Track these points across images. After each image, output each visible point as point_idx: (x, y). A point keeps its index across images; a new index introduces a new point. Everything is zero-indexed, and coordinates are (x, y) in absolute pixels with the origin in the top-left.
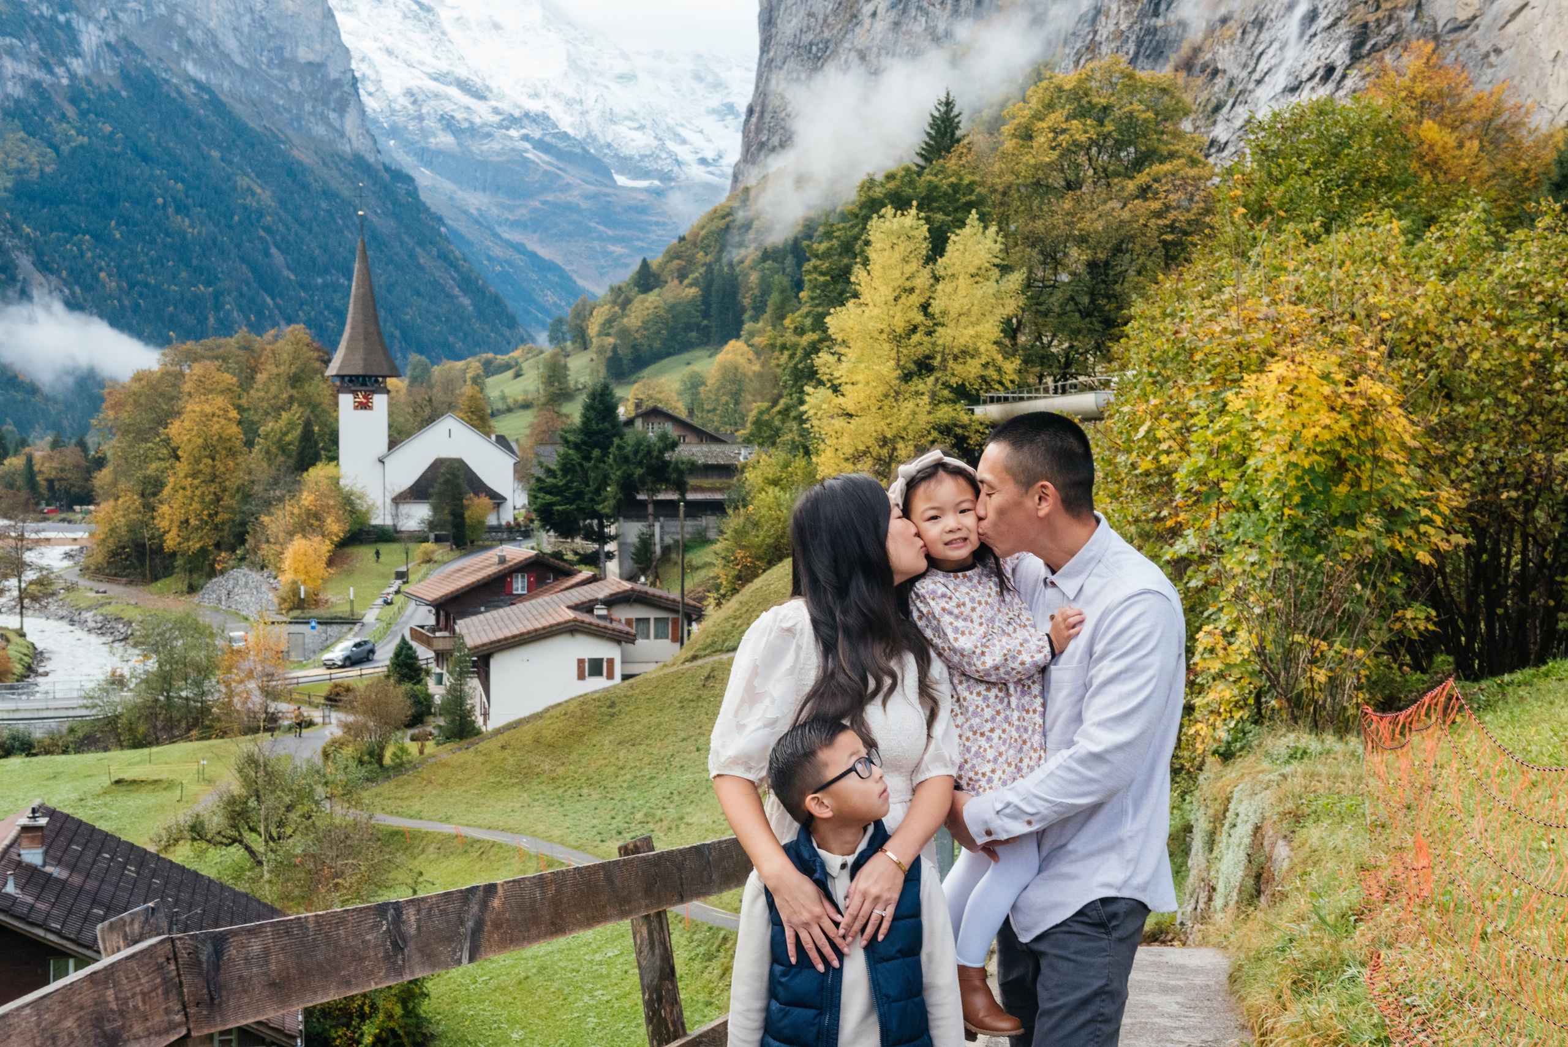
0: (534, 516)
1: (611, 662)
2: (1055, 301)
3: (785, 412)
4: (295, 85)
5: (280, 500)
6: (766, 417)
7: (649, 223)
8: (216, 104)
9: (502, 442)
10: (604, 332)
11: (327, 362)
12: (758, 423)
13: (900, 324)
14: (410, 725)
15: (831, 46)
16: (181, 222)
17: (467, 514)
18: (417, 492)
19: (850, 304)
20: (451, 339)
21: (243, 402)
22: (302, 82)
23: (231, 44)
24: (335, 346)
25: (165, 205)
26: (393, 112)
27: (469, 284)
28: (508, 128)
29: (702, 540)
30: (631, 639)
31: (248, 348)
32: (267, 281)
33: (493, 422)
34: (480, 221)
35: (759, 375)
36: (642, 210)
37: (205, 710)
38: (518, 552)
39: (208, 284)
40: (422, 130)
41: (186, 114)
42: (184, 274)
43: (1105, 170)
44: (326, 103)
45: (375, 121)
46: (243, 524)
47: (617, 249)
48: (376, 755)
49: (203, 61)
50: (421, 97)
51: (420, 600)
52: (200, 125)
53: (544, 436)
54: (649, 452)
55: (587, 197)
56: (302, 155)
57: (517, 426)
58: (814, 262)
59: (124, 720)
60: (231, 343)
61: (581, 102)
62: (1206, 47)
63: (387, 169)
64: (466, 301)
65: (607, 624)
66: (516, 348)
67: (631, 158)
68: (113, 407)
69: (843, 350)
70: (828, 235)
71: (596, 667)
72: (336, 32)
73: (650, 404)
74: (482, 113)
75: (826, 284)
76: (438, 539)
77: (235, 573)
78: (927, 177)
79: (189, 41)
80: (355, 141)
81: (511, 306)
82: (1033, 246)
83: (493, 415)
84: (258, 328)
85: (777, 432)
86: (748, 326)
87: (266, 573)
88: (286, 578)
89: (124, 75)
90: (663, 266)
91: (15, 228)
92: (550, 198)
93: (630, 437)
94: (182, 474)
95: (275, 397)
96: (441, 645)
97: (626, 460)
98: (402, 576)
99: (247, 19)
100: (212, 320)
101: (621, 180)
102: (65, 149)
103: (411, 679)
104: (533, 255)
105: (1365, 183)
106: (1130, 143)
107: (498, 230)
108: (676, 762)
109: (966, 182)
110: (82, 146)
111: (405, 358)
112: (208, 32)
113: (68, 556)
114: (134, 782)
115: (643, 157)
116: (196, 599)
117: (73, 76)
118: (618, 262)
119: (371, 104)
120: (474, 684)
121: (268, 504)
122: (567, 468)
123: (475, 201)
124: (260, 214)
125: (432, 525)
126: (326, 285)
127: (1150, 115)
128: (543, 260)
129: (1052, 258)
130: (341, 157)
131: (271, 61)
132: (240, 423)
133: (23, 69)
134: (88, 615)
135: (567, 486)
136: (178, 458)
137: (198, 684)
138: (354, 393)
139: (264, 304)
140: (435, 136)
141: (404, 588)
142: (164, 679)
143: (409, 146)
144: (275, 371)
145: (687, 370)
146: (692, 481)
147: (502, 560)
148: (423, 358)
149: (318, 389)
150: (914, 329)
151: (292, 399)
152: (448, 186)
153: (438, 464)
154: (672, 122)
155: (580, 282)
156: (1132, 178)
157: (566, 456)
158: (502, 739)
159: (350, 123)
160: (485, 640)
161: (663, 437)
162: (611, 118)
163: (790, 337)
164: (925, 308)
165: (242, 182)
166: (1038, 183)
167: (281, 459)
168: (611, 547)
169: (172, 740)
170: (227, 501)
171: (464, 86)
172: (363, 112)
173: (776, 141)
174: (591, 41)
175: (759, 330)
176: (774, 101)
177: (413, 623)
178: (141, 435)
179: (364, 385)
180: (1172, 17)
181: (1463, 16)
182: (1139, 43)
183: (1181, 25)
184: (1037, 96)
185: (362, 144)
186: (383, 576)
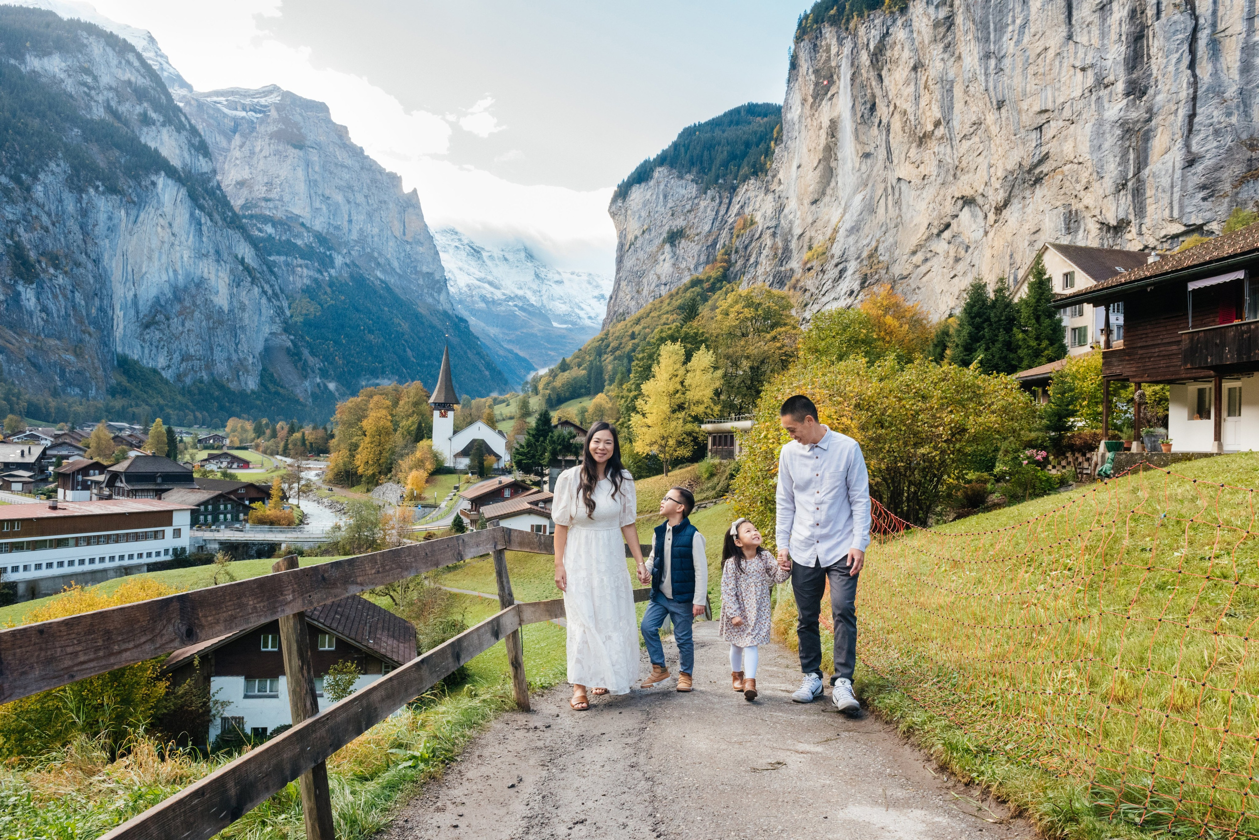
0: (514, 465)
1: (545, 526)
2: (737, 382)
3: (622, 424)
4: (421, 282)
5: (407, 454)
7: (566, 343)
8: (388, 288)
9: (501, 433)
10: (545, 388)
11: (429, 397)
13: (671, 389)
15: (646, 272)
16: (370, 337)
17: (485, 463)
18: (465, 453)
19: (651, 380)
20: (480, 389)
21: (394, 413)
22: (424, 281)
23: (396, 264)
24: (432, 391)
25: (364, 330)
26: (461, 294)
27: (489, 366)
28: (508, 302)
31: (396, 390)
32: (404, 361)
33: (497, 424)
34: (495, 340)
35: (611, 409)
36: (564, 337)
37: (374, 541)
38: (507, 479)
39: (380, 363)
40: (472, 301)
41: (375, 292)
42: (370, 359)
43: (758, 329)
44: (433, 289)
45: (453, 297)
46: (391, 464)
47: (552, 353)
49: (384, 271)
50: (473, 288)
51: (464, 498)
52: (381, 297)
53: (519, 431)
54: (564, 440)
55: (540, 331)
56: (422, 310)
57: (507, 427)
58: (636, 362)
59: (341, 543)
61: (540, 291)
62: (802, 280)
63: (457, 317)
64: (487, 373)
66: (508, 394)
67: (560, 315)
68: (340, 413)
69: (647, 399)
70: (643, 352)
71: (538, 529)
72: (439, 261)
73: (564, 419)
74: (498, 295)
75: (641, 372)
76: (472, 473)
77: (387, 484)
79: (379, 263)
80: (444, 305)
81: (506, 375)
82: (728, 359)
83: (497, 422)
84: (400, 382)
86: (606, 388)
87: (400, 485)
88: (408, 487)
89: (352, 276)
90: (571, 361)
91: (303, 337)
92: (525, 331)
93: (556, 433)
94: (366, 442)
95: (407, 411)
96: (473, 518)
97: (554, 442)
98: (456, 488)
99: (403, 254)
101: (555, 324)
102: (326, 306)
103: (460, 531)
104: (517, 355)
105: (856, 342)
106: (768, 319)
109: (700, 332)
110: (332, 305)
111: (461, 397)
112: (387, 259)
113: (317, 475)
115: (565, 315)
116: (370, 494)
117: (330, 276)
118: (552, 359)
119: (452, 290)
121: (402, 456)
122: (529, 444)
123: (493, 331)
124: (403, 334)
125: (470, 467)
126: (429, 365)
127: (777, 307)
128: (519, 356)
129: (736, 364)
130: (438, 312)
131: (411, 272)
132: (392, 422)
133: (311, 273)
134: (325, 500)
135: (528, 452)
136: (365, 436)
137: (372, 529)
138: (440, 410)
139: (403, 373)
140: (477, 303)
141: (457, 493)
142: (359, 527)
143: (467, 308)
144: (407, 400)
145: (580, 405)
147: (500, 482)
148: (469, 398)
149: (424, 407)
150: (677, 392)
151: (414, 412)
152: (482, 324)
153: (474, 441)
154: (577, 301)
156: (769, 333)
157: (529, 440)
159: (442, 298)
161: (570, 433)
162: (552, 298)
163: (625, 393)
164: (682, 383)
165: (396, 321)
166: (730, 333)
167: (408, 437)
168: (546, 479)
170: (385, 454)
171: (491, 284)
172: (448, 293)
173: (621, 311)
174: (544, 266)
175: (612, 390)
176: (621, 294)
177: (462, 508)
178: (351, 425)
179: (444, 407)
180: (788, 267)
181: (905, 273)
182: (774, 277)
183: (792, 270)
184: (731, 298)
185: (447, 307)
186: (449, 488)
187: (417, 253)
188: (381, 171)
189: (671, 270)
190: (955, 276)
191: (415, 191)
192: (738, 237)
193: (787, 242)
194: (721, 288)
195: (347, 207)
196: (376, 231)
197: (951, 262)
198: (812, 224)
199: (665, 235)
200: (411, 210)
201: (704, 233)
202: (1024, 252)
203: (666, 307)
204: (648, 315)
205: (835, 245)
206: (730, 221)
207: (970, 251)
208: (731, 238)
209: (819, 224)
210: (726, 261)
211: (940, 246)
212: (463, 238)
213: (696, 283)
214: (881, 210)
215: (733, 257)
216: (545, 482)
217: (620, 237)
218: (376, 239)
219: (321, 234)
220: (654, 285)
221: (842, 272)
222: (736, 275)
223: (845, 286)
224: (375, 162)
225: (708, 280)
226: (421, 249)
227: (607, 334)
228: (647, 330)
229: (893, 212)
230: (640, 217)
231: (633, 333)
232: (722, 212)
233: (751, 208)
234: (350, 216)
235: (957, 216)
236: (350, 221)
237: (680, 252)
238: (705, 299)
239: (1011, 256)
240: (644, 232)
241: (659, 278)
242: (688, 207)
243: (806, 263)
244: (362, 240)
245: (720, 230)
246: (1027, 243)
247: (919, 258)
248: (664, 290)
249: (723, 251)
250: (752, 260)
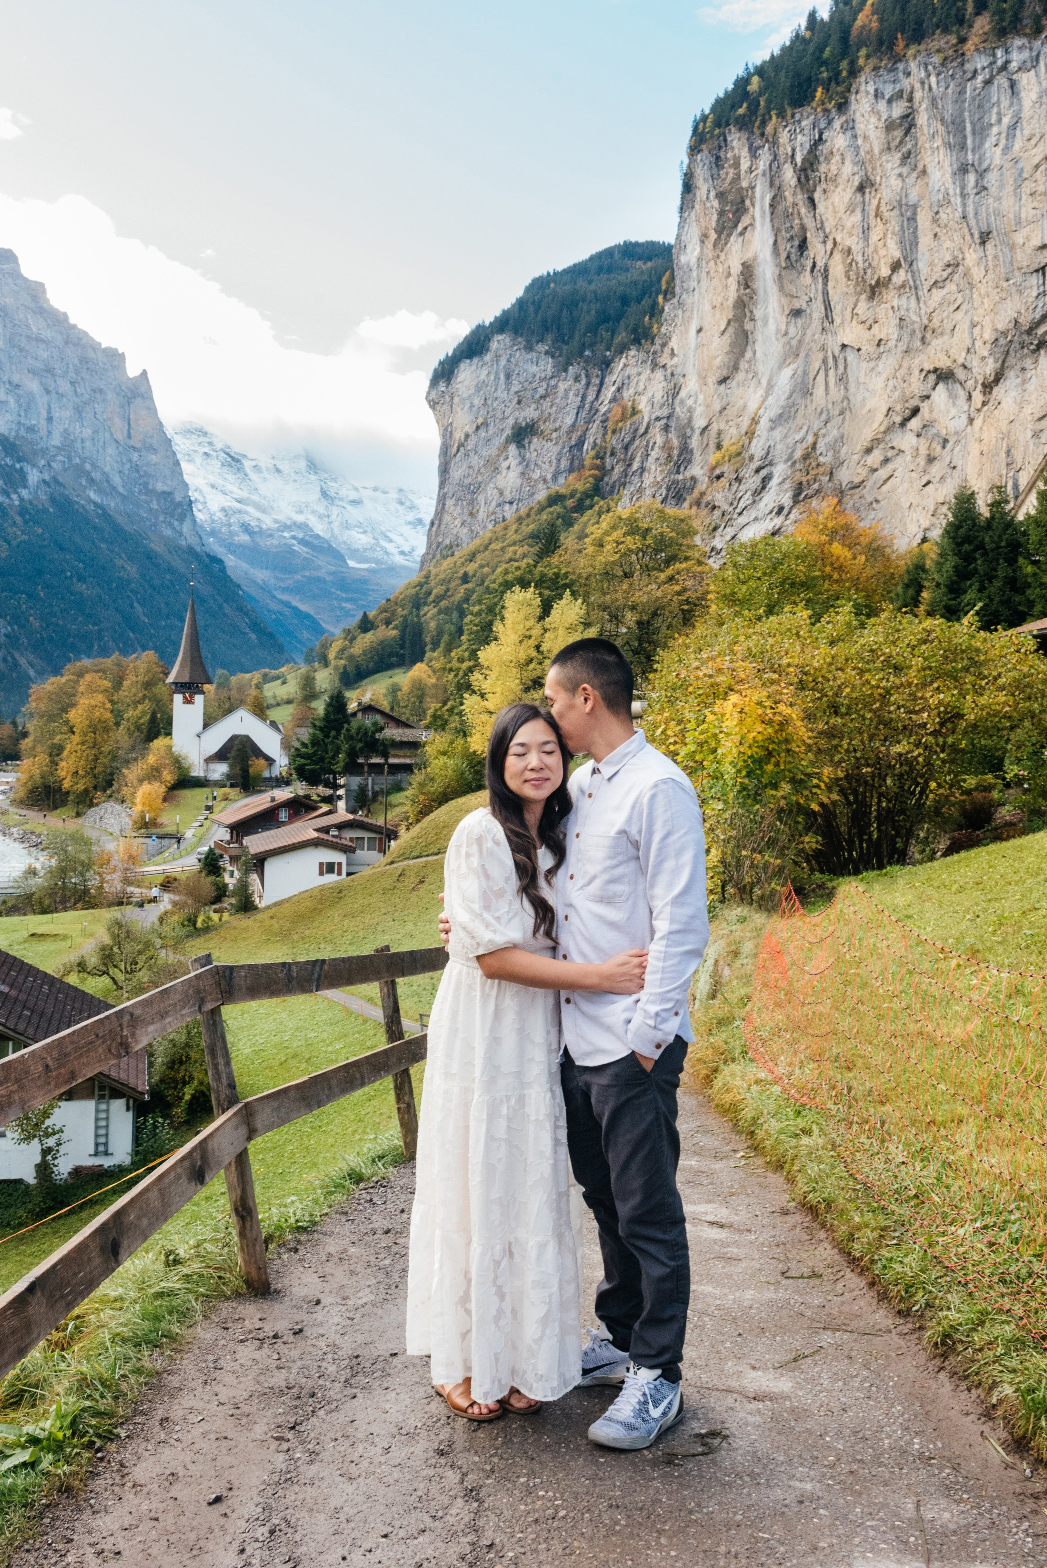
0: (293, 772)
1: (340, 864)
3: (451, 710)
4: (154, 505)
5: (136, 759)
6: (439, 713)
7: (368, 590)
8: (105, 515)
9: (274, 725)
10: (338, 657)
11: (167, 674)
12: (435, 716)
13: (522, 656)
14: (213, 903)
15: (483, 486)
16: (81, 587)
17: (251, 770)
18: (221, 756)
19: (493, 644)
20: (243, 660)
21: (115, 698)
22: (159, 504)
23: (117, 480)
24: (172, 664)
25: (71, 577)
26: (213, 521)
27: (256, 626)
28: (283, 531)
29: (398, 788)
30: (352, 850)
31: (118, 665)
32: (132, 623)
33: (268, 712)
34: (264, 588)
35: (435, 686)
36: (364, 581)
37: (86, 891)
38: (283, 794)
39: (95, 624)
40: (230, 532)
41: (87, 521)
42: (81, 618)
43: (647, 566)
44: (172, 516)
45: (202, 527)
46: (112, 774)
47: (348, 606)
48: (192, 921)
49: (100, 491)
50: (231, 512)
51: (220, 824)
52: (95, 528)
53: (300, 722)
54: (366, 733)
55: (330, 573)
56: (157, 547)
57: (284, 715)
58: (470, 617)
59: (37, 896)
60: (109, 662)
61: (328, 516)
62: (708, 492)
63: (208, 555)
64: (253, 636)
65: (338, 840)
66: (283, 666)
67: (358, 550)
68: (35, 700)
69: (487, 672)
70: (480, 602)
71: (330, 868)
72: (181, 474)
74: (268, 522)
75: (477, 631)
76: (232, 786)
77: (106, 805)
78: (540, 568)
79: (92, 479)
80: (189, 538)
81: (281, 640)
82: (604, 610)
83: (268, 708)
84: (124, 652)
85: (446, 723)
86: (427, 655)
87: (124, 805)
88: (138, 808)
89: (53, 500)
90: (376, 617)
92: (307, 574)
93: (354, 724)
94: (75, 743)
95: (135, 695)
96: (234, 853)
97: (351, 738)
98: (208, 808)
99: (128, 466)
100: (96, 647)
101: (351, 563)
102: (14, 543)
103: (214, 874)
104: (296, 609)
106: (662, 551)
107: (275, 593)
108: (379, 928)
109: (563, 572)
110: (24, 542)
111: (214, 671)
112: (104, 473)
114: (42, 935)
115: (365, 550)
116: (81, 820)
117: (21, 499)
118: (348, 614)
119: (200, 516)
120: (254, 877)
121: (127, 762)
122: (315, 742)
123: (261, 575)
124: (129, 582)
125: (229, 777)
126: (166, 625)
127: (673, 534)
128: (301, 611)
129: (616, 618)
130: (180, 548)
131: (140, 491)
132: (112, 711)
134: (14, 830)
135: (314, 754)
136: (73, 733)
137: (82, 874)
138: (183, 693)
139: (129, 638)
140: (238, 535)
141: (210, 816)
142: (63, 871)
143: (222, 542)
144: (135, 679)
145: (390, 681)
146: (392, 752)
147: (273, 799)
148: (225, 672)
149: (160, 690)
150: (531, 661)
151: (144, 697)
152: (245, 566)
153: (234, 738)
154: (383, 529)
155: (324, 625)
156: (662, 571)
157: (314, 735)
158: (270, 912)
159: (186, 528)
160: (262, 849)
161: (375, 724)
162: (346, 526)
163: (455, 664)
164: (538, 647)
165: (119, 562)
166: (607, 573)
167: (137, 734)
168: (341, 792)
169: (65, 909)
170: (102, 760)
171: (257, 506)
172: (194, 521)
173: (447, 542)
174: (335, 480)
175: (435, 657)
176: (447, 518)
177: (216, 838)
178: (52, 718)
179: (189, 688)
180: (688, 474)
181: (857, 480)
182: (668, 489)
183: (694, 479)
184: (606, 521)
185: (193, 541)
186: (198, 808)
187: (148, 464)
188: (95, 346)
189: (519, 481)
190: (928, 483)
191: (144, 373)
192: (614, 432)
193: (685, 438)
194: (591, 507)
195: (45, 399)
196: (87, 432)
197: (923, 463)
198: (721, 412)
199: (508, 432)
200: (138, 402)
201: (565, 428)
202: (1026, 447)
203: (512, 536)
204: (486, 548)
205: (755, 441)
206: (603, 409)
207: (949, 446)
208: (605, 434)
209: (731, 412)
210: (597, 468)
211: (906, 440)
212: (215, 441)
213: (554, 499)
214: (819, 391)
215: (608, 461)
216: (339, 798)
217: (444, 436)
218: (88, 444)
219: (7, 439)
220: (494, 504)
221: (766, 480)
222: (613, 487)
223: (769, 500)
224: (85, 334)
225: (572, 495)
226: (154, 458)
227: (427, 577)
228: (486, 569)
229: (836, 393)
230: (472, 406)
231: (466, 574)
232: (590, 398)
233: (632, 391)
234: (49, 411)
235: (928, 397)
236: (50, 419)
237: (531, 455)
238: (569, 523)
239: (1008, 453)
240: (478, 428)
241: (501, 493)
242: (541, 391)
243: (713, 469)
244: (68, 445)
245: (588, 422)
246: (1029, 434)
247: (875, 457)
248: (509, 512)
249: (593, 453)
250: (636, 466)
